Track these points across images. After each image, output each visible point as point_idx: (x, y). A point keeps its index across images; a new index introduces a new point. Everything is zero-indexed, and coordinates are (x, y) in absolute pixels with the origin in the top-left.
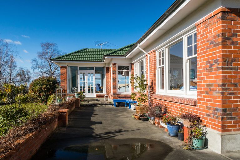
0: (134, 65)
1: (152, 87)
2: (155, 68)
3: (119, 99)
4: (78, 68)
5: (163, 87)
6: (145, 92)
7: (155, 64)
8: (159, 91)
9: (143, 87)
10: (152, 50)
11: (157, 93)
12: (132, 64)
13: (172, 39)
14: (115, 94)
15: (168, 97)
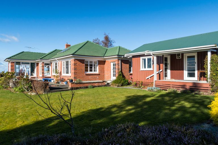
0: (52, 64)
1: (61, 73)
2: (62, 67)
3: (45, 78)
4: (21, 63)
5: (64, 73)
6: (58, 75)
7: (62, 66)
8: (63, 74)
9: (56, 72)
10: (61, 61)
11: (62, 75)
12: (51, 63)
13: (67, 60)
14: (43, 76)
15: (65, 76)
